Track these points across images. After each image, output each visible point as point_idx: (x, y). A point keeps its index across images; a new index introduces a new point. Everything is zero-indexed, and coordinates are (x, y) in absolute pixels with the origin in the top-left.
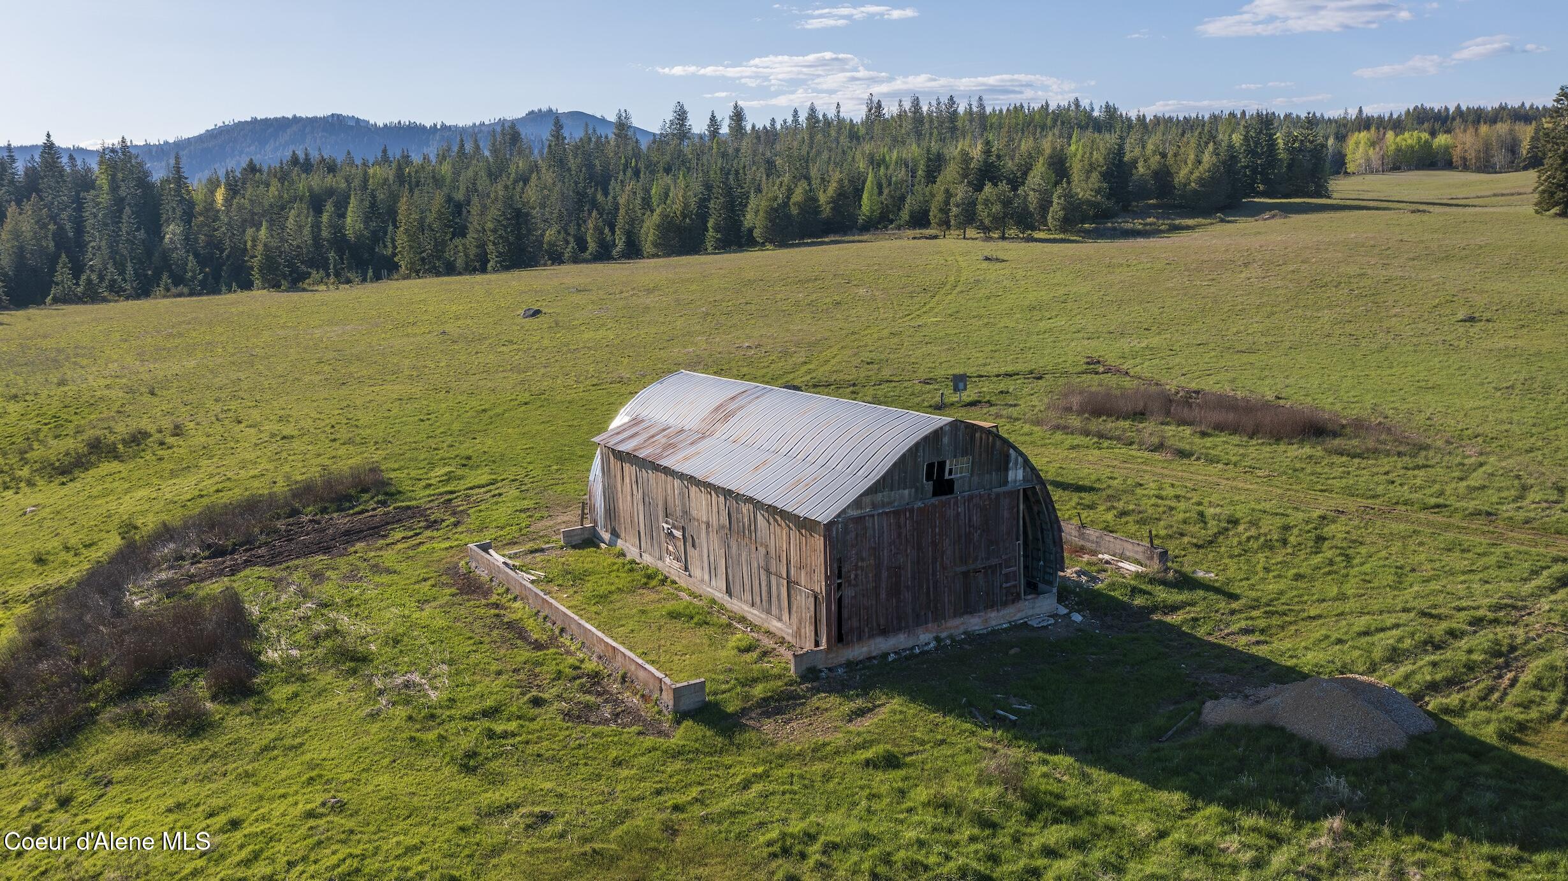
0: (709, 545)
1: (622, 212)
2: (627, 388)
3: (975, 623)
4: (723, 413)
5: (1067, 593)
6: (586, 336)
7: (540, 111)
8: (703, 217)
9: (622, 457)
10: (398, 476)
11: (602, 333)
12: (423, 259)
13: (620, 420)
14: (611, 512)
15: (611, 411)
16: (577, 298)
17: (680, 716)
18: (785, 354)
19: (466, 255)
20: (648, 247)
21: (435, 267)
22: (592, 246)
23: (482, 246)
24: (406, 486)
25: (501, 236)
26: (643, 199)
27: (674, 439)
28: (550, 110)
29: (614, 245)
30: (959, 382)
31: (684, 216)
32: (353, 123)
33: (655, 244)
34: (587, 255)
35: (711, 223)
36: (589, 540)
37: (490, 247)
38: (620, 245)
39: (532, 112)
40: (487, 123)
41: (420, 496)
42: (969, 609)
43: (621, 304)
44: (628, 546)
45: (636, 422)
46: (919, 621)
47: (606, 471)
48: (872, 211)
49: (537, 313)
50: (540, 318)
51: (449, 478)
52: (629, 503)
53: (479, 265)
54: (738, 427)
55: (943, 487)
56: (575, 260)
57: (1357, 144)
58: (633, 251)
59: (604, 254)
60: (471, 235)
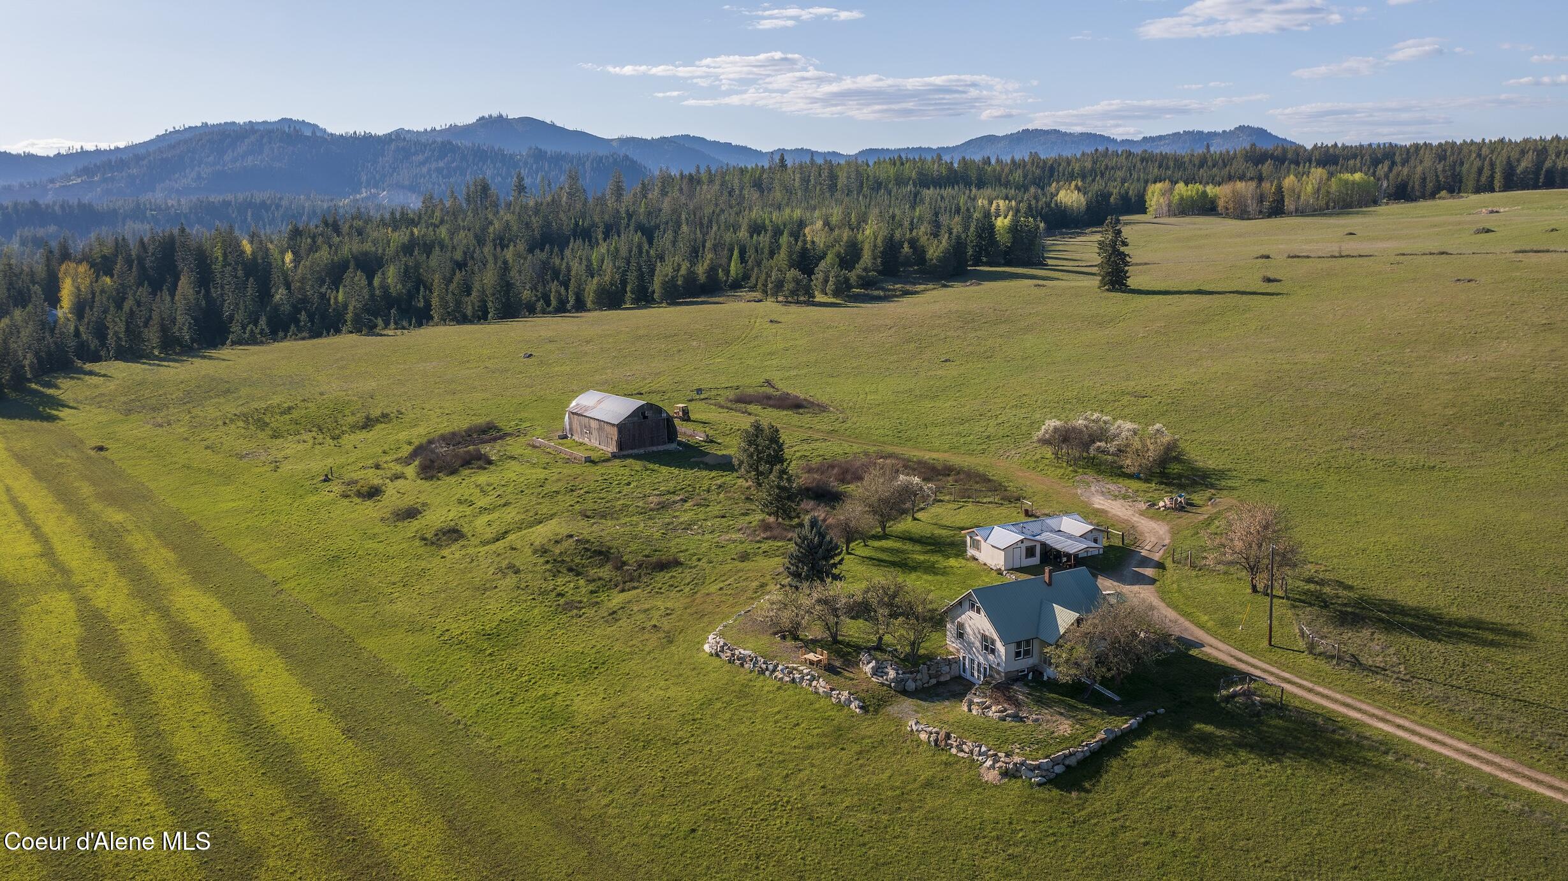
0: (595, 433)
1: (573, 280)
2: (575, 393)
3: (655, 449)
4: (599, 402)
5: (680, 443)
6: (556, 369)
7: (490, 116)
8: (624, 282)
9: (573, 413)
10: (500, 425)
11: (564, 367)
12: (448, 312)
13: (574, 404)
14: (571, 429)
15: (570, 402)
16: (550, 346)
17: (586, 462)
18: (644, 379)
19: (473, 308)
20: (589, 305)
21: (456, 318)
22: (554, 303)
23: (484, 303)
24: (503, 427)
25: (497, 298)
26: (587, 266)
27: (587, 408)
28: (501, 116)
29: (568, 302)
30: (699, 391)
31: (612, 285)
32: (308, 133)
33: (594, 303)
34: (551, 309)
35: (628, 289)
36: (565, 437)
37: (490, 304)
38: (572, 301)
39: (483, 118)
40: (438, 128)
41: (509, 430)
42: (653, 445)
43: (572, 350)
44: (575, 437)
45: (577, 405)
46: (640, 447)
47: (569, 418)
48: (737, 274)
49: (531, 355)
50: (533, 359)
51: (517, 425)
52: (576, 426)
53: (481, 316)
54: (603, 405)
55: (645, 417)
56: (544, 312)
57: (1153, 193)
58: (580, 306)
59: (561, 309)
60: (474, 294)
